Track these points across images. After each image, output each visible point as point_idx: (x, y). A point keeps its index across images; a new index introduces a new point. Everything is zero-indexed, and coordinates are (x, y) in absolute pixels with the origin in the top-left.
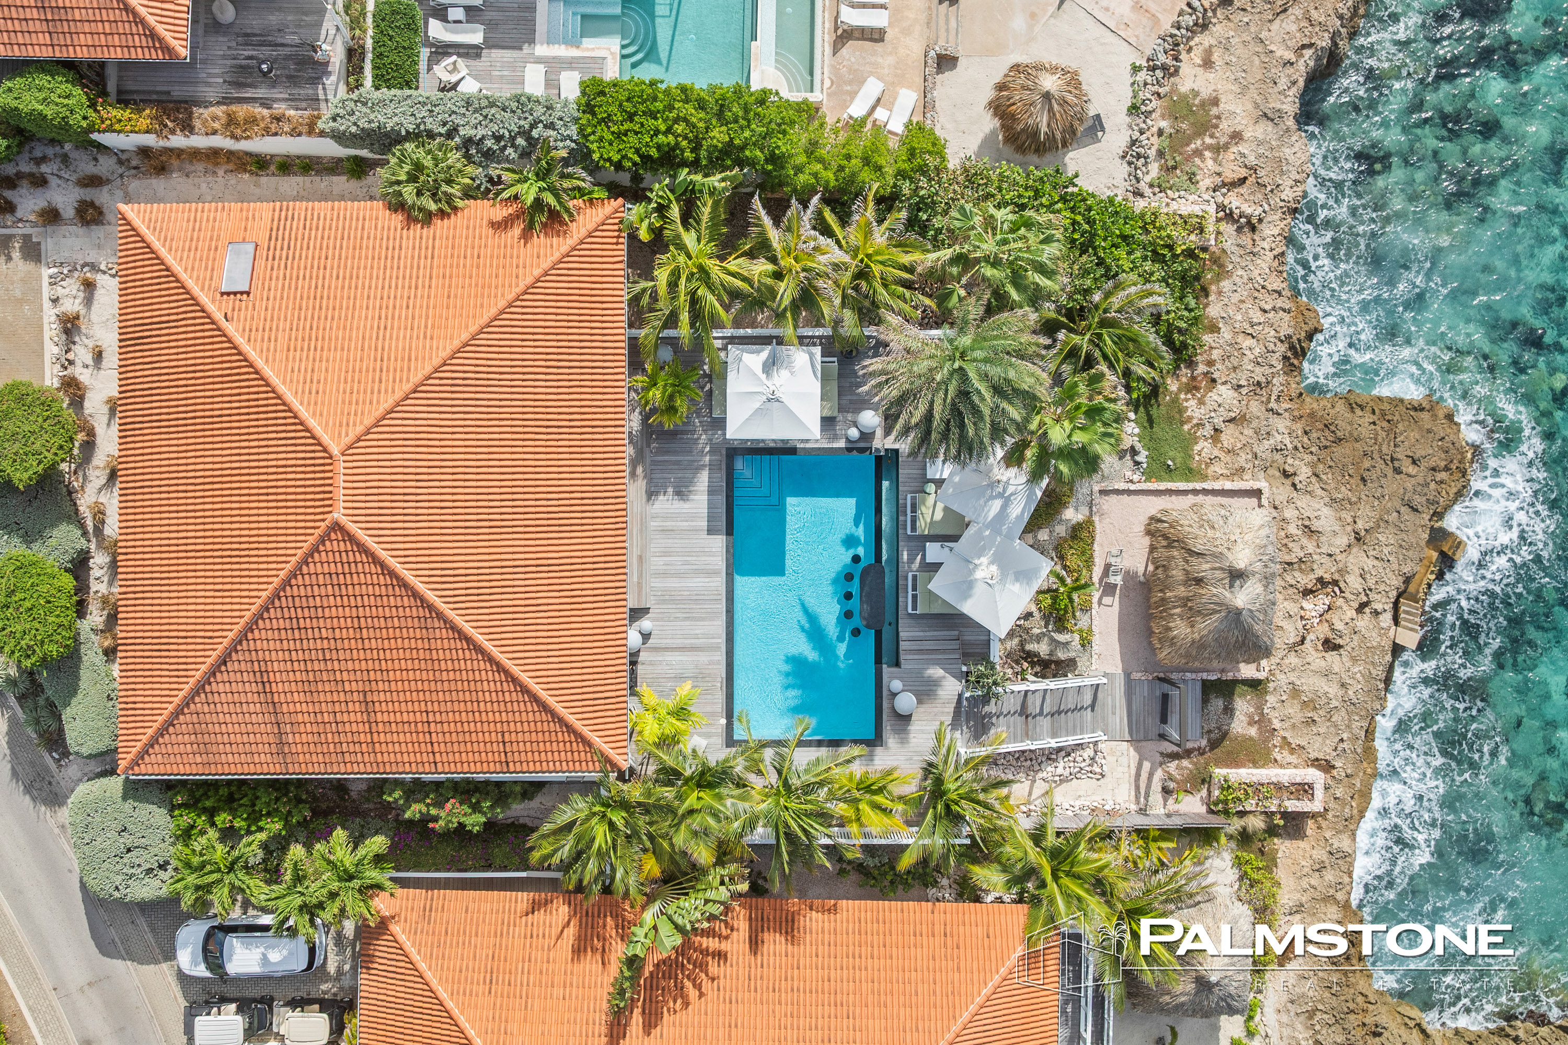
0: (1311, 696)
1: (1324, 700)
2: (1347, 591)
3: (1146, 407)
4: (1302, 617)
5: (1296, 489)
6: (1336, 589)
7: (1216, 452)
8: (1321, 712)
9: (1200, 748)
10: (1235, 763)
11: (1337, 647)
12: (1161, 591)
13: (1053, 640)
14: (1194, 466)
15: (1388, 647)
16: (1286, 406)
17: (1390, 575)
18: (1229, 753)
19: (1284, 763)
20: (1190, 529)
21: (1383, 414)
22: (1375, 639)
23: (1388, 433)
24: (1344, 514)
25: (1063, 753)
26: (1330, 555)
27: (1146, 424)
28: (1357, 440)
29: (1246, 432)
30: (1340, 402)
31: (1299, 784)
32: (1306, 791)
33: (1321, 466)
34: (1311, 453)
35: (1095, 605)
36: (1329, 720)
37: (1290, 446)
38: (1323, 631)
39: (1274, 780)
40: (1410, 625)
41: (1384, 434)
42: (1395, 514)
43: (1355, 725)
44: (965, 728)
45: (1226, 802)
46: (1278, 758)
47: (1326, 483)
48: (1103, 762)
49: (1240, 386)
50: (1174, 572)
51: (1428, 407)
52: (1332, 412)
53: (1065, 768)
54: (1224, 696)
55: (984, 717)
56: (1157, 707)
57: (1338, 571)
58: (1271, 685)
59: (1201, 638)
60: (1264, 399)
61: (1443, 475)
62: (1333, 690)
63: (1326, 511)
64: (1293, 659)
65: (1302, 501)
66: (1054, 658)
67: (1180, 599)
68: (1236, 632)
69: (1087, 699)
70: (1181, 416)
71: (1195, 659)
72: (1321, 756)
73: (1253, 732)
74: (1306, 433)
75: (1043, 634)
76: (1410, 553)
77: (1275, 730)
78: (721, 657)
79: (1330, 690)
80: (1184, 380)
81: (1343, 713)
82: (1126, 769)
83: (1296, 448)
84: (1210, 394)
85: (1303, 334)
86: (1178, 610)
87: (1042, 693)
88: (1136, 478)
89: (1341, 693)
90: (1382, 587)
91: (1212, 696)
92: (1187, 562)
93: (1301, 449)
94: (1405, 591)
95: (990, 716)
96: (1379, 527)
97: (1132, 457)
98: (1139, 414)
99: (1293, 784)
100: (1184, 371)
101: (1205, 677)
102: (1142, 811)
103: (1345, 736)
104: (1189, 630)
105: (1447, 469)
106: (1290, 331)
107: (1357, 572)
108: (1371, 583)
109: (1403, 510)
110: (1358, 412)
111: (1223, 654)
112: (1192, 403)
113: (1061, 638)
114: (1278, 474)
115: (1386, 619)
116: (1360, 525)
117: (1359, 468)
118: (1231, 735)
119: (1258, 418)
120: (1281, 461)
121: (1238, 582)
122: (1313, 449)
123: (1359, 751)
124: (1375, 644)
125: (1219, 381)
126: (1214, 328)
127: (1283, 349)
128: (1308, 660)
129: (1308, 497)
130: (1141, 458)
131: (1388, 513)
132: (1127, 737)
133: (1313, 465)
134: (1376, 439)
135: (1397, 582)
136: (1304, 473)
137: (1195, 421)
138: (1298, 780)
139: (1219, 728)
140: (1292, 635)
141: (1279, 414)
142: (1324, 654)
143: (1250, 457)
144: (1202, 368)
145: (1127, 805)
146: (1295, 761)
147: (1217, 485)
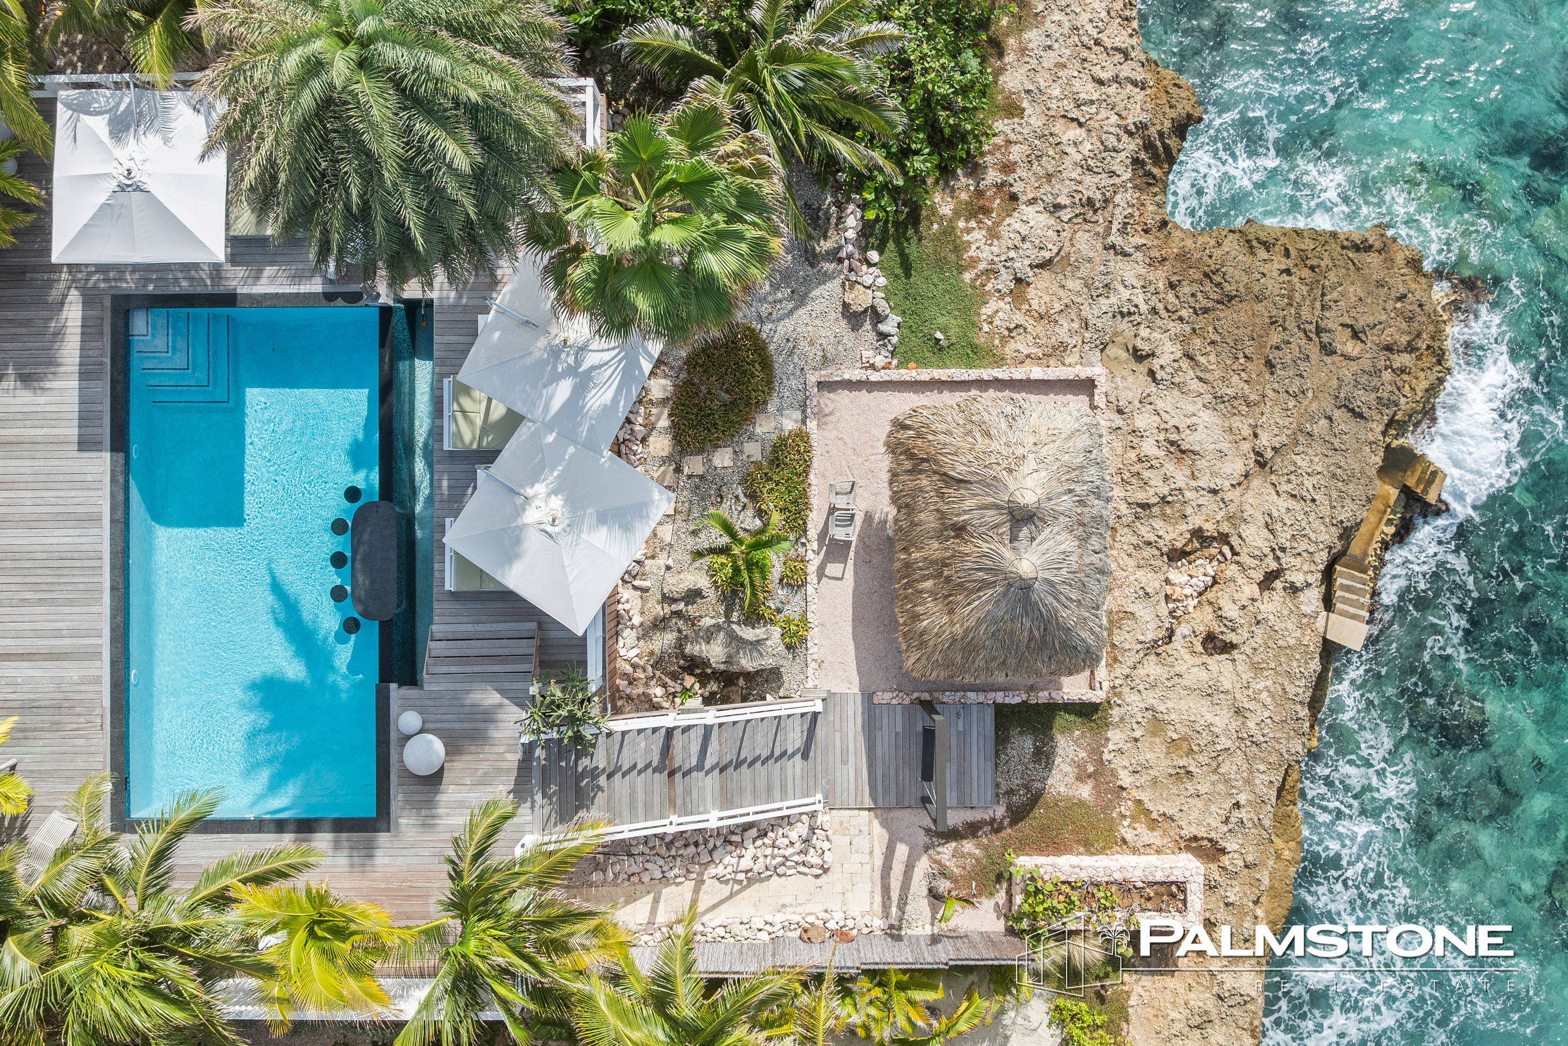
0: (1183, 730)
1: (1205, 738)
2: (1244, 552)
3: (898, 243)
4: (1167, 597)
5: (1154, 380)
6: (1226, 549)
7: (1019, 318)
8: (1201, 758)
9: (993, 820)
10: (1055, 846)
11: (1228, 647)
12: (905, 549)
13: (733, 637)
14: (981, 340)
15: (1315, 647)
16: (1138, 240)
17: (1317, 524)
18: (1044, 829)
19: (1139, 844)
20: (948, 439)
21: (1303, 257)
22: (1292, 633)
23: (1311, 286)
24: (1236, 422)
25: (753, 832)
26: (1214, 492)
27: (899, 271)
28: (1258, 299)
29: (1070, 284)
30: (1231, 237)
31: (1162, 884)
32: (1173, 896)
33: (1197, 342)
34: (1181, 319)
35: (812, 578)
36: (1215, 771)
37: (1144, 308)
38: (1203, 620)
39: (1118, 876)
40: (1352, 610)
41: (1305, 289)
42: (1324, 422)
43: (1260, 778)
44: (538, 797)
45: (1033, 916)
46: (1129, 836)
47: (1206, 370)
48: (826, 845)
49: (1058, 207)
50: (922, 516)
51: (1377, 245)
52: (1217, 253)
53: (755, 859)
54: (1034, 731)
55: (582, 776)
56: (917, 750)
57: (1229, 518)
58: (1116, 712)
59: (967, 631)
60: (1100, 229)
61: (1404, 359)
62: (1222, 720)
63: (1206, 417)
64: (1152, 668)
65: (1166, 401)
66: (734, 668)
67: (932, 562)
68: (1027, 624)
69: (794, 738)
70: (959, 257)
71: (963, 670)
72: (1202, 833)
73: (1085, 791)
74: (1172, 286)
75: (718, 627)
76: (1351, 488)
77: (1122, 788)
78: (103, 669)
79: (1216, 720)
80: (964, 196)
81: (1239, 758)
82: (866, 858)
83: (1154, 311)
84: (1008, 221)
85: (1168, 124)
86: (928, 584)
87: (701, 731)
88: (879, 360)
89: (1235, 724)
90: (1303, 545)
91: (1014, 732)
92: (941, 496)
93: (1163, 313)
94: (1343, 553)
95: (594, 773)
96: (1297, 443)
97: (875, 325)
98: (887, 253)
99: (1151, 884)
100: (963, 180)
101: (1000, 700)
102: (894, 933)
103: (1243, 798)
104: (945, 619)
105: (1411, 348)
106: (1144, 117)
107: (1261, 520)
108: (1284, 537)
109: (1337, 414)
110: (1262, 254)
111: (1012, 661)
112: (978, 235)
113: (748, 633)
114: (1124, 355)
115: (1312, 599)
116: (1265, 440)
117: (1262, 346)
118: (1047, 797)
119: (1090, 260)
120: (1129, 332)
121: (1025, 532)
122: (1184, 313)
123: (1267, 822)
124: (1292, 642)
125: (1023, 198)
126: (1013, 110)
127: (1132, 147)
128: (1177, 669)
129: (1176, 393)
130: (888, 327)
131: (1312, 419)
132: (868, 803)
133: (1183, 340)
134: (1290, 298)
135: (1328, 536)
136: (1168, 352)
137: (982, 266)
138: (1159, 877)
139: (1026, 787)
140: (1151, 626)
141: (1125, 255)
142: (1205, 658)
143: (1076, 325)
144: (992, 176)
145: (867, 920)
146: (1158, 842)
147: (1018, 374)
